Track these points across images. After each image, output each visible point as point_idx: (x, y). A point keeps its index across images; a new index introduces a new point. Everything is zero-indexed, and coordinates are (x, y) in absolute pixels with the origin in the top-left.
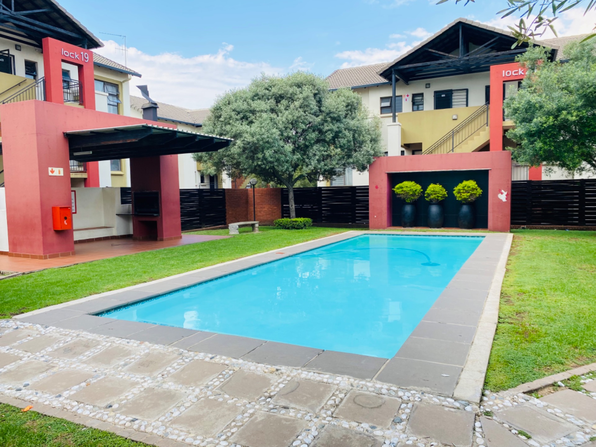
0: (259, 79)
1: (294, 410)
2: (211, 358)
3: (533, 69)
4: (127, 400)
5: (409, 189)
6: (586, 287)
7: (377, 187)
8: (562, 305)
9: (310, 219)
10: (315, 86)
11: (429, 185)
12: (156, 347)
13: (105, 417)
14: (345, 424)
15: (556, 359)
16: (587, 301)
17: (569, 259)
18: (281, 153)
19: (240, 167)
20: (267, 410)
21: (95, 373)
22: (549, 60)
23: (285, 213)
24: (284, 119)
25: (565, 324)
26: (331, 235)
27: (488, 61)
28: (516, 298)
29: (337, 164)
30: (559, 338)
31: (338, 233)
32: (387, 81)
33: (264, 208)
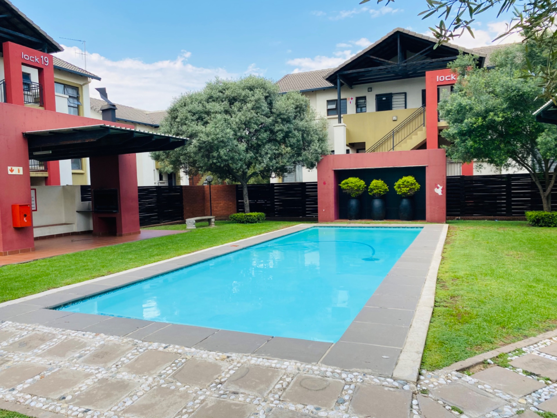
0: (213, 82)
1: (243, 395)
2: (165, 348)
3: (464, 75)
4: (81, 391)
5: (354, 185)
6: (513, 272)
7: (324, 183)
8: (492, 288)
9: (263, 213)
10: (266, 90)
11: (371, 181)
12: (111, 338)
13: (58, 409)
14: (292, 407)
15: (486, 338)
16: (514, 285)
17: (498, 247)
18: (235, 152)
19: (196, 165)
20: (217, 396)
21: (49, 366)
22: (478, 67)
23: (240, 208)
24: (237, 120)
25: (494, 306)
26: (282, 228)
27: (424, 67)
28: (450, 283)
29: (288, 162)
30: (489, 319)
31: (289, 226)
32: (333, 85)
33: (220, 203)
